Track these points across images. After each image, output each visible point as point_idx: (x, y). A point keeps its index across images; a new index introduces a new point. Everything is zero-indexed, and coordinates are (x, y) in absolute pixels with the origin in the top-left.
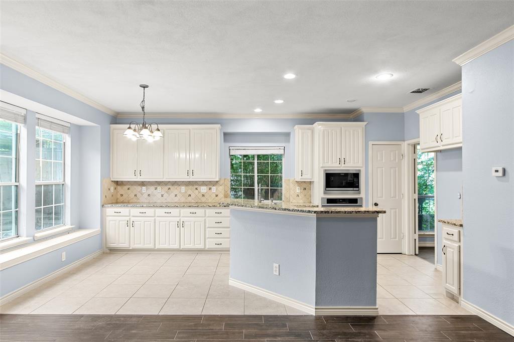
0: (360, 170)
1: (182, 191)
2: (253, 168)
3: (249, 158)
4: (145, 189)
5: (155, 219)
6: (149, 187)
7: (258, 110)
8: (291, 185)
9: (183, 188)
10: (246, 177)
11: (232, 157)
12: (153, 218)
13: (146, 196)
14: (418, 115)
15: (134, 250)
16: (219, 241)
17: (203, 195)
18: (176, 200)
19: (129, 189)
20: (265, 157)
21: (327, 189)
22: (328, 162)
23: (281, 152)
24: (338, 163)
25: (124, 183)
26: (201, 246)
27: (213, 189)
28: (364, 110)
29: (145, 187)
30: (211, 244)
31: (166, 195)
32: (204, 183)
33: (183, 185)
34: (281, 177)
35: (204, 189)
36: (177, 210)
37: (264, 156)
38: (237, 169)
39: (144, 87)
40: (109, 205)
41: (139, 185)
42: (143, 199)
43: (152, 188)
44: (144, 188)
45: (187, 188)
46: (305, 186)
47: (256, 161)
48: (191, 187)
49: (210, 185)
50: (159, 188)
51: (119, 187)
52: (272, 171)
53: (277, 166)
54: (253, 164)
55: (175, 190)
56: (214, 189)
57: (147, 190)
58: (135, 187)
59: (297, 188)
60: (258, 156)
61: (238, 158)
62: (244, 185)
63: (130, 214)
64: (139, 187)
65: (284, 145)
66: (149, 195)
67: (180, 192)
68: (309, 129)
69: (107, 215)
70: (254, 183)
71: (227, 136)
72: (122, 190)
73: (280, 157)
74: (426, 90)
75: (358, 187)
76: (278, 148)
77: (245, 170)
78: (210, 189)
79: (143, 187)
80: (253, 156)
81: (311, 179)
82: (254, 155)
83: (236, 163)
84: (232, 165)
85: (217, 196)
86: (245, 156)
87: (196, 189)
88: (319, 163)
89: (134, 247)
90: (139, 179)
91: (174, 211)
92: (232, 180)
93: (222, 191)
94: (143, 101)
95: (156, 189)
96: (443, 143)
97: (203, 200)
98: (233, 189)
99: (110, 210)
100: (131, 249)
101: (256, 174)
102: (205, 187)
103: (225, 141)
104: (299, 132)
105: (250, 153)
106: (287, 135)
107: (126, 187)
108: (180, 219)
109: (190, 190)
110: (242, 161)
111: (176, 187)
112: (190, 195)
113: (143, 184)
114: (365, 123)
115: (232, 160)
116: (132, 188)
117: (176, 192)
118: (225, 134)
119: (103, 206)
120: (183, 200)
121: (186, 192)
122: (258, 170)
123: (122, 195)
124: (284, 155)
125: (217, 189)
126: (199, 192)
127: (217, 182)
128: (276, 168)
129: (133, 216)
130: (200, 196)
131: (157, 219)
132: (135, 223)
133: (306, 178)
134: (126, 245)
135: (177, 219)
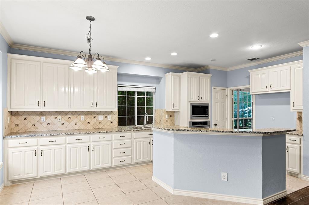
0: (209, 104)
1: (82, 120)
2: (134, 102)
3: (131, 94)
4: (44, 119)
5: (65, 146)
6: (48, 116)
8: (163, 114)
9: (83, 117)
13: (45, 125)
15: (42, 178)
16: (123, 159)
17: (100, 123)
18: (76, 127)
19: (25, 119)
20: (143, 93)
21: (193, 116)
22: (193, 99)
23: (154, 90)
24: (198, 99)
25: (20, 113)
27: (108, 118)
28: (211, 67)
29: (44, 117)
30: (116, 162)
31: (66, 124)
32: (101, 113)
33: (83, 115)
34: (153, 108)
35: (101, 118)
36: (87, 136)
41: (38, 115)
42: (43, 128)
43: (52, 118)
44: (43, 118)
45: (87, 117)
46: (171, 114)
47: (136, 96)
48: (89, 116)
49: (106, 114)
50: (59, 117)
51: (14, 118)
52: (147, 104)
53: (150, 100)
54: (134, 98)
55: (75, 119)
56: (109, 117)
57: (46, 119)
58: (33, 117)
59: (167, 115)
60: (138, 92)
62: (128, 114)
63: (38, 144)
64: (38, 117)
65: (155, 85)
66: (48, 124)
67: (80, 121)
68: (177, 76)
69: (9, 146)
70: (134, 112)
71: (120, 76)
72: (17, 120)
73: (152, 94)
74: (257, 59)
76: (152, 87)
78: (106, 117)
79: (42, 117)
80: (134, 93)
81: (178, 109)
84: (119, 99)
85: (111, 123)
86: (128, 92)
87: (95, 117)
88: (188, 99)
89: (43, 175)
90: (41, 109)
91: (85, 138)
93: (115, 118)
94: (89, 33)
95: (56, 118)
96: (271, 90)
97: (101, 126)
98: (120, 118)
99: (13, 142)
100: (39, 177)
101: (136, 106)
102: (102, 116)
103: (118, 80)
104: (170, 76)
106: (158, 80)
107: (23, 117)
108: (90, 144)
109: (89, 119)
110: (126, 96)
111: (76, 116)
112: (89, 123)
113: (42, 114)
114: (210, 75)
115: (119, 94)
116: (30, 118)
117: (76, 120)
119: (5, 137)
120: (82, 127)
121: (85, 120)
122: (137, 103)
123: (17, 125)
124: (155, 92)
125: (111, 117)
126: (97, 120)
127: (112, 111)
128: (150, 102)
129: (41, 145)
130: (98, 123)
131: (68, 145)
132: (44, 152)
133: (176, 108)
134: (33, 175)
135: (88, 144)
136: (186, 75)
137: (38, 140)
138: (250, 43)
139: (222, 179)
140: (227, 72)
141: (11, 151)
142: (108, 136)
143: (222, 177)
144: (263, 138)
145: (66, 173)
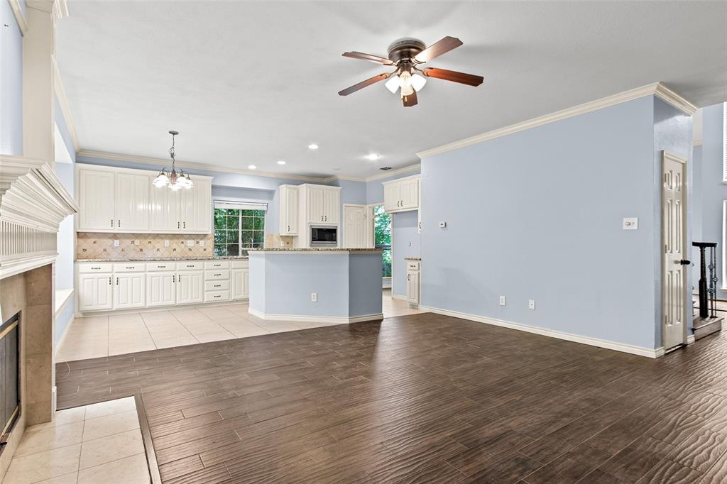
0: (337, 227)
1: (166, 245)
2: (238, 224)
3: (234, 212)
4: (118, 243)
5: (146, 275)
6: (123, 240)
7: (252, 167)
8: (276, 240)
9: (167, 242)
10: (230, 233)
11: (217, 211)
12: (144, 274)
13: (119, 250)
14: (383, 186)
15: (117, 311)
16: (218, 293)
17: (190, 250)
18: (159, 254)
19: (94, 243)
20: (249, 212)
21: (314, 242)
22: (313, 219)
23: (265, 208)
24: (321, 220)
25: (89, 236)
26: (199, 300)
28: (340, 177)
29: (118, 241)
30: (209, 297)
31: (145, 250)
32: (191, 237)
33: (167, 239)
34: (263, 232)
35: (191, 243)
36: (173, 264)
37: (248, 211)
38: (221, 224)
39: (174, 133)
40: (85, 260)
41: (110, 238)
42: (116, 254)
43: (128, 242)
45: (172, 241)
46: (288, 240)
47: (241, 216)
48: (176, 241)
49: (197, 239)
50: (137, 242)
51: (81, 240)
52: (256, 227)
53: (260, 222)
54: (237, 219)
55: (157, 244)
56: (202, 243)
57: (120, 243)
58: (105, 240)
59: (281, 242)
60: (243, 211)
61: (223, 212)
62: (229, 241)
63: (113, 270)
64: (110, 240)
65: (267, 201)
66: (123, 250)
67: (163, 246)
68: (295, 189)
69: (80, 271)
70: (238, 238)
71: (215, 189)
72: (87, 244)
73: (263, 213)
74: (389, 168)
75: (336, 241)
76: (262, 204)
77: (230, 225)
78: (198, 243)
79: (115, 241)
80: (238, 211)
81: (296, 234)
82: (239, 210)
83: (220, 218)
84: (216, 219)
85: (205, 250)
86: (230, 210)
87: (182, 243)
88: (307, 219)
90: (116, 230)
91: (169, 265)
92: (215, 237)
93: (209, 244)
94: (173, 148)
95: (133, 242)
96: (402, 207)
97: (190, 254)
98: (216, 246)
99: (85, 266)
100: (114, 309)
101: (240, 230)
102: (193, 241)
103: (213, 194)
104: (284, 190)
105: (235, 207)
106: (270, 194)
107: (91, 241)
108: (176, 274)
109: (175, 244)
110: (227, 216)
111: (158, 240)
112: (175, 249)
113: (115, 236)
114: (340, 188)
115: (216, 214)
116: (100, 241)
117: (158, 246)
118: (213, 187)
119: (75, 261)
120: (166, 255)
121: (170, 246)
122: (243, 225)
123: (85, 250)
124: (267, 211)
125: (205, 243)
126: (186, 246)
127: (205, 235)
128: (259, 224)
129: (117, 272)
130: (187, 250)
131: (148, 274)
132: (120, 280)
133: (292, 232)
134: (108, 306)
135: (173, 273)
136: (304, 188)
137: (113, 266)
138: (367, 153)
140: (365, 183)
141: (81, 277)
142: (197, 264)
143: (312, 297)
144: (350, 255)
145: (147, 307)
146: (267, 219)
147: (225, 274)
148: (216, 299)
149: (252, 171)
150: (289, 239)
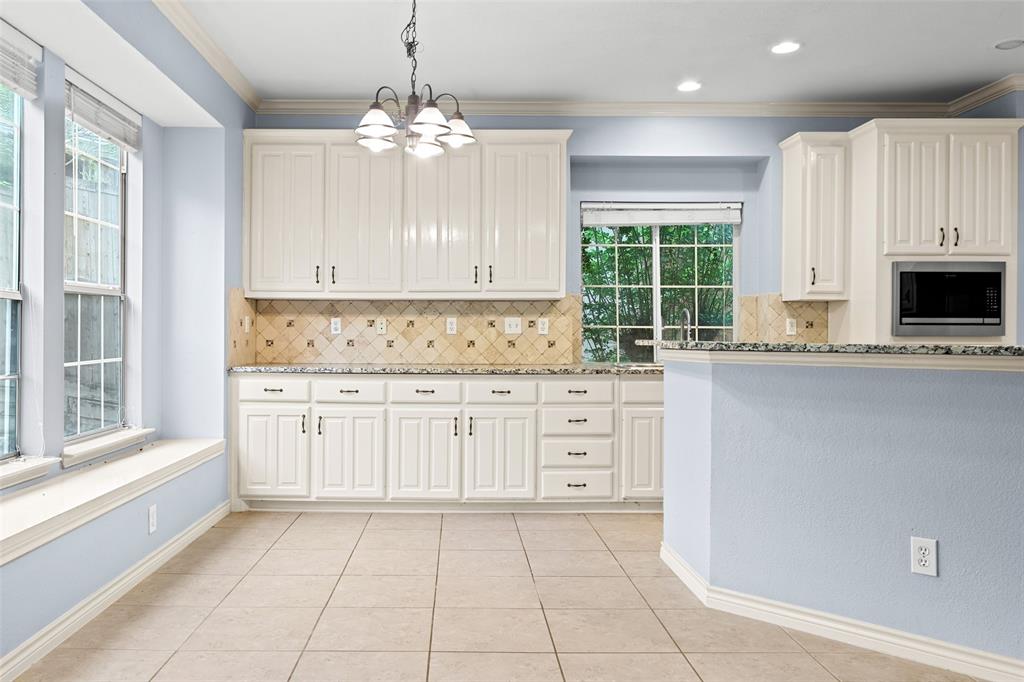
0: (1002, 263)
1: (448, 332)
2: (649, 268)
3: (636, 236)
4: (339, 326)
5: (386, 411)
6: (350, 318)
7: (689, 86)
8: (771, 315)
9: (452, 323)
10: (627, 294)
11: (588, 234)
12: (381, 408)
13: (340, 344)
15: (320, 503)
16: (578, 476)
17: (512, 344)
18: (431, 356)
19: (290, 324)
20: (683, 232)
21: (905, 320)
22: (908, 241)
23: (735, 218)
24: (938, 241)
25: (276, 305)
26: (525, 492)
27: (540, 326)
28: (1019, 84)
29: (338, 320)
30: (552, 487)
31: (400, 343)
32: (513, 307)
33: (451, 313)
34: (729, 294)
35: (513, 325)
36: (453, 383)
37: (680, 228)
38: (600, 270)
40: (249, 369)
41: (321, 313)
42: (333, 355)
43: (360, 322)
44: (336, 322)
45: (465, 320)
46: (810, 314)
47: (656, 246)
48: (474, 318)
49: (531, 313)
50: (381, 321)
51: (261, 319)
52: (704, 276)
53: (717, 260)
54: (646, 254)
55: (428, 327)
56: (543, 323)
57: (344, 327)
58: (310, 318)
59: (788, 320)
60: (664, 230)
61: (605, 235)
62: (625, 320)
63: (310, 396)
64: (321, 318)
65: (740, 196)
66: (350, 343)
67: (444, 334)
68: (835, 144)
69: (241, 397)
70: (650, 312)
71: (582, 170)
72: (271, 327)
73: (726, 232)
75: (997, 314)
76: (725, 206)
77: (626, 273)
78: (532, 324)
79: (333, 320)
80: (649, 231)
81: (839, 293)
82: (650, 228)
83: (598, 253)
84: (586, 258)
85: (551, 345)
86: (624, 230)
87: (491, 324)
88: (880, 243)
89: (321, 495)
90: (326, 292)
91: (444, 386)
92: (585, 306)
93: (564, 330)
94: (413, 23)
95: (371, 323)
97: (512, 356)
98: (590, 334)
99: (250, 384)
100: (313, 499)
101: (657, 286)
102: (517, 320)
103: (575, 184)
104: (801, 154)
105: (638, 219)
106: (751, 170)
107: (282, 319)
108: (461, 411)
109: (474, 327)
110: (616, 246)
111: (430, 318)
112: (472, 343)
113: (332, 308)
114: (1017, 122)
115: (586, 241)
116: (300, 321)
117: (430, 333)
118: (576, 163)
119: (229, 371)
120: (451, 357)
121: (460, 334)
122: (662, 275)
123: (270, 343)
124: (739, 226)
125: (551, 325)
126: (500, 334)
127: (553, 302)
128: (714, 267)
129: (319, 402)
130: (502, 345)
131: (392, 409)
132: (327, 423)
133: (827, 289)
134: (297, 490)
135: (455, 411)
136: (870, 136)
137: (310, 383)
139: (915, 568)
141: (244, 409)
142: (521, 387)
145: (388, 500)
146: (740, 251)
147: (599, 419)
148: (574, 492)
149: (688, 101)
150: (814, 312)
